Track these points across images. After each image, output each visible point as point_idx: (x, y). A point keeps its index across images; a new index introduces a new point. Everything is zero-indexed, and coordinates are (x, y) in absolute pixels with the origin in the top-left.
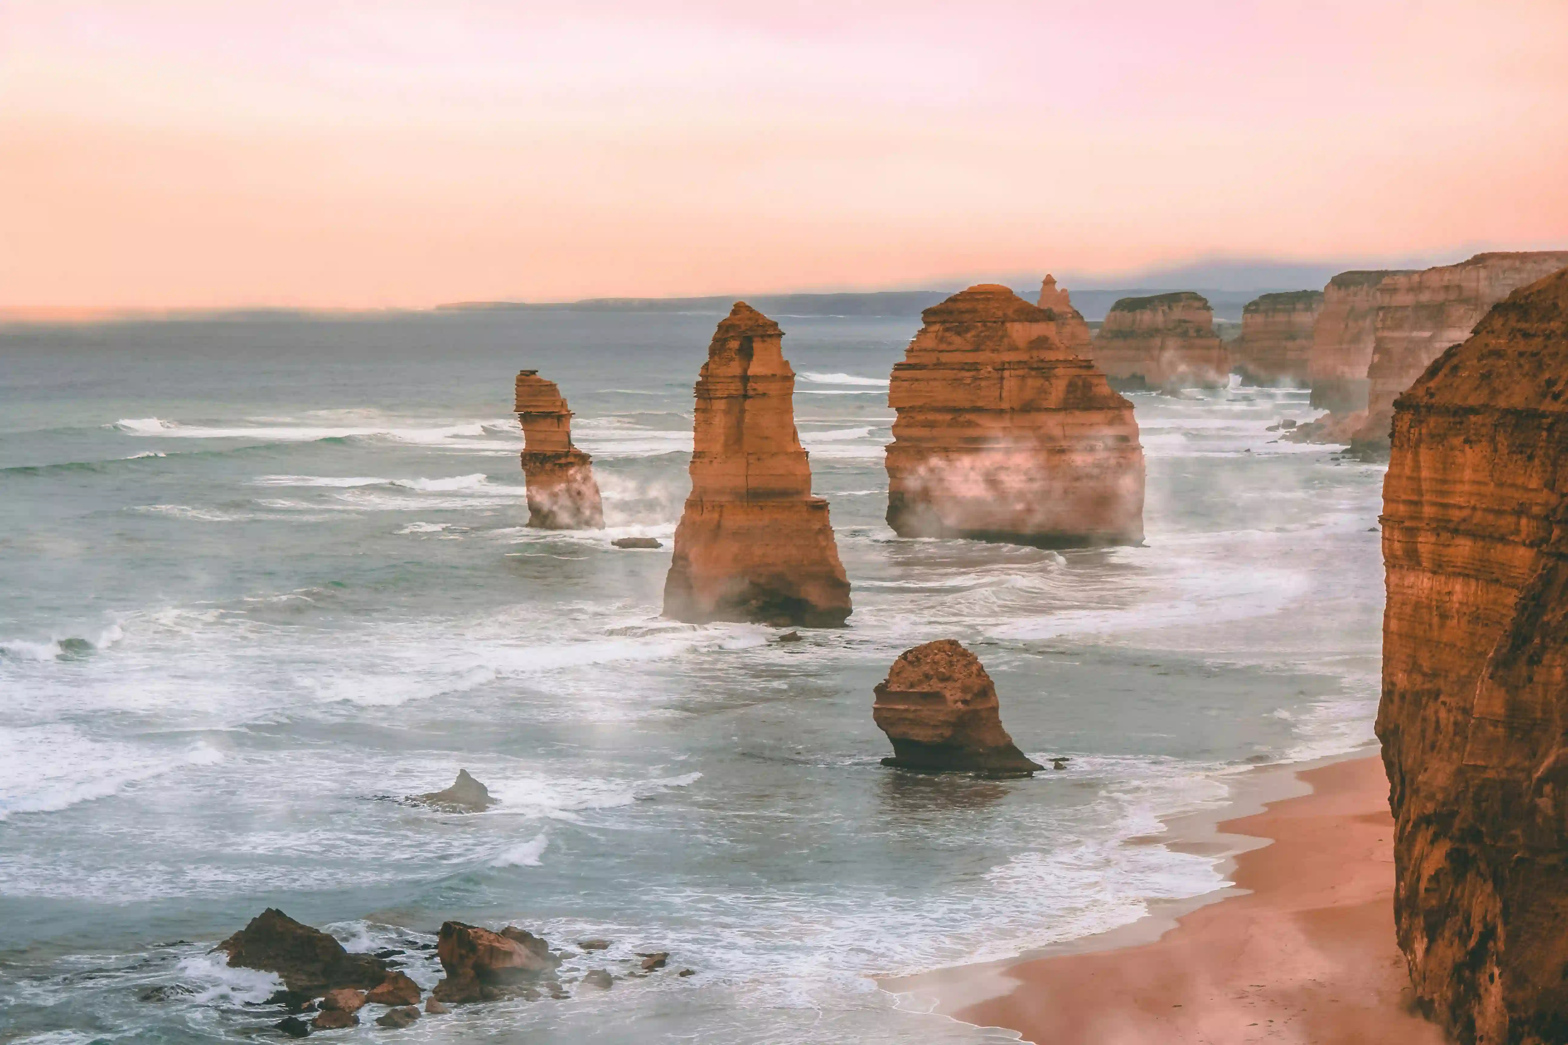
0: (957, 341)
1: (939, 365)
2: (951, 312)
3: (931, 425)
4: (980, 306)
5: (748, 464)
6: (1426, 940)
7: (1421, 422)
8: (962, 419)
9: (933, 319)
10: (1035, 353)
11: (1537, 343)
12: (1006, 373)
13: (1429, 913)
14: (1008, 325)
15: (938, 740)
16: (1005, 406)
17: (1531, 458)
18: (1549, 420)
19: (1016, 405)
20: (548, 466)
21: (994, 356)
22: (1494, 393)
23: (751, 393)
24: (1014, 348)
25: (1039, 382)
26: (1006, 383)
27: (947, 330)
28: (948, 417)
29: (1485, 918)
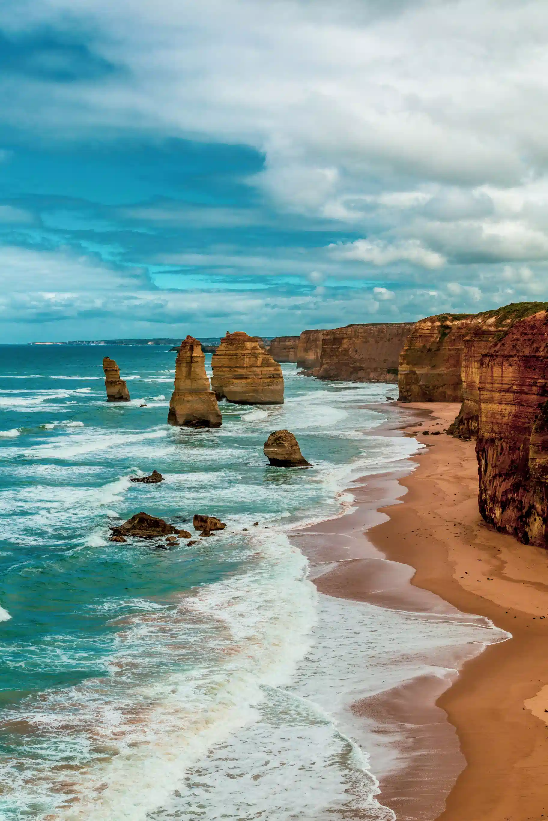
0: (230, 347)
1: (225, 354)
2: (229, 339)
3: (224, 371)
4: (237, 338)
5: (192, 382)
6: (501, 510)
7: (494, 360)
8: (232, 370)
9: (223, 341)
10: (253, 351)
11: (530, 336)
12: (245, 357)
13: (502, 502)
14: (245, 343)
15: (284, 459)
16: (245, 365)
17: (534, 369)
18: (542, 358)
19: (248, 366)
20: (113, 385)
21: (242, 352)
22: (518, 351)
23: (193, 361)
24: (247, 349)
25: (254, 359)
26: (245, 359)
27: (227, 345)
28: (229, 369)
29: (529, 503)
